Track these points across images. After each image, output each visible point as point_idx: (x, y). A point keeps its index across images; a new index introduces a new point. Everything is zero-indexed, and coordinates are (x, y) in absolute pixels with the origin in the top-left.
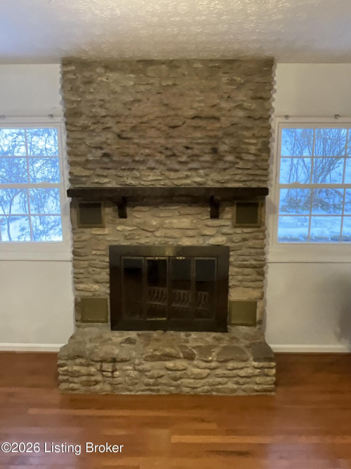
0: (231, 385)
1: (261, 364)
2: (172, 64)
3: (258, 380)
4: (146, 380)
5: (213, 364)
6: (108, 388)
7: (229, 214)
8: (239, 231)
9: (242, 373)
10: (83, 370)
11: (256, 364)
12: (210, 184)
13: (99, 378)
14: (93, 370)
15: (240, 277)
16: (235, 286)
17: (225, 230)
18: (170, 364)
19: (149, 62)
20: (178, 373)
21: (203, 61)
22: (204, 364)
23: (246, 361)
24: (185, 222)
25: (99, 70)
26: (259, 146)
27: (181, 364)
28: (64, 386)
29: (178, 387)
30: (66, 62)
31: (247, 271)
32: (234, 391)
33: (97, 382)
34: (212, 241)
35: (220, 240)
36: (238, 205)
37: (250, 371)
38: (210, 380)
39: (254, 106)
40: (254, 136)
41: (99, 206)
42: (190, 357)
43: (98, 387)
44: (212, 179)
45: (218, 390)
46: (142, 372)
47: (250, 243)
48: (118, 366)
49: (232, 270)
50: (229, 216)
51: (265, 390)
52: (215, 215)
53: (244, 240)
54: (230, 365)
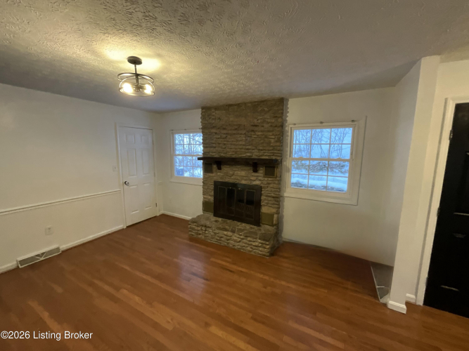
0: (249, 248)
1: (262, 242)
2: (239, 105)
3: (260, 249)
4: (216, 237)
5: (242, 237)
6: (203, 237)
7: (262, 171)
8: (266, 179)
9: (254, 244)
10: (196, 228)
11: (260, 241)
12: (254, 157)
13: (201, 232)
14: (199, 228)
15: (266, 201)
16: (264, 206)
17: (260, 178)
18: (225, 233)
19: (230, 105)
20: (228, 238)
21: (251, 102)
22: (238, 236)
23: (256, 238)
24: (243, 173)
25: (213, 110)
26: (276, 139)
27: (230, 234)
28: (190, 233)
29: (228, 243)
30: (203, 108)
31: (270, 199)
32: (251, 251)
33: (200, 234)
34: (254, 183)
35: (257, 183)
36: (266, 167)
37: (257, 244)
38: (241, 244)
39: (273, 121)
40: (273, 135)
41: (211, 164)
42: (233, 232)
43: (200, 236)
44: (255, 154)
45: (243, 249)
46: (215, 233)
47: (271, 186)
48: (207, 229)
49: (263, 198)
50: (261, 172)
51: (264, 255)
52: (255, 171)
53: (269, 184)
54: (249, 239)
